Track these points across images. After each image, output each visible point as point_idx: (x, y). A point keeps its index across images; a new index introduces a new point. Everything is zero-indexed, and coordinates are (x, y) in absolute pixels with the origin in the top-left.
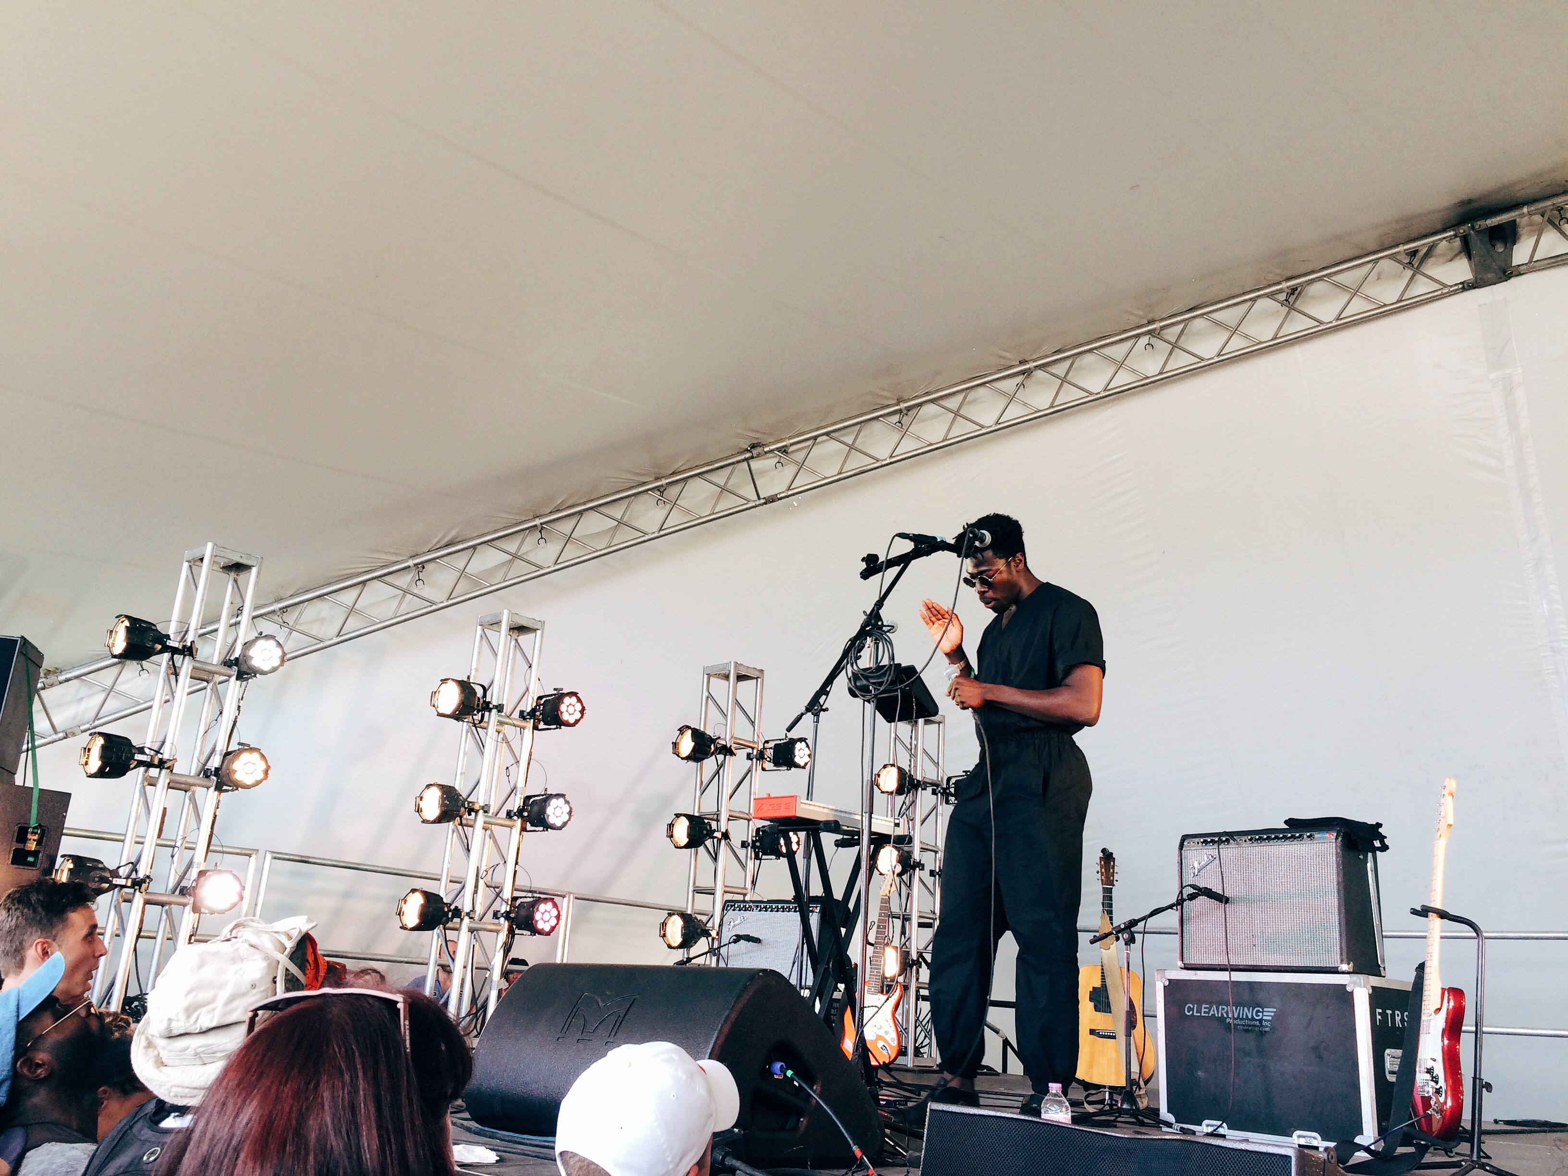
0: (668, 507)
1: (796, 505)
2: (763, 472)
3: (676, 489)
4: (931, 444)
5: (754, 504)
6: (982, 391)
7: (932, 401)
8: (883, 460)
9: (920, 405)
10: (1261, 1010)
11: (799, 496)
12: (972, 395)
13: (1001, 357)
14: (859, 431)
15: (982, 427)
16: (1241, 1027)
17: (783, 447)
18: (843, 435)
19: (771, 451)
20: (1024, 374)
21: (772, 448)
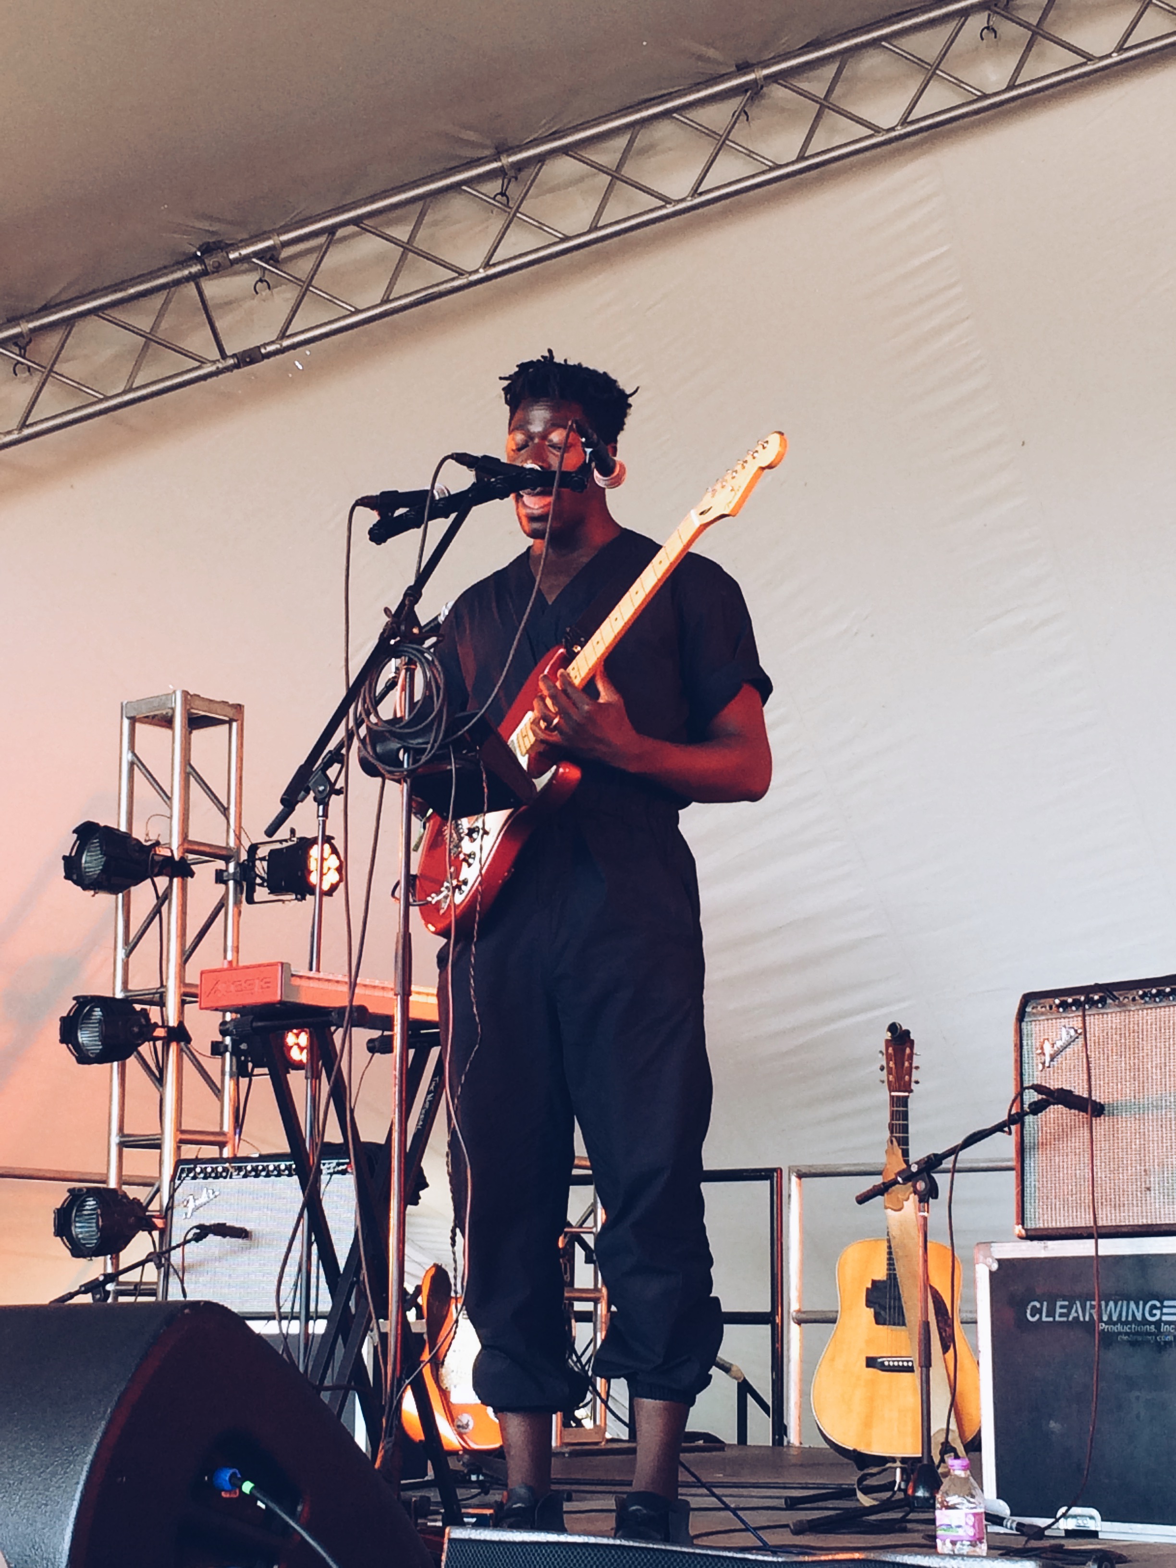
0: (37, 378)
1: (300, 367)
2: (228, 304)
3: (53, 340)
4: (566, 239)
5: (213, 368)
6: (665, 128)
7: (565, 150)
8: (471, 273)
9: (541, 159)
10: (1158, 1304)
11: (307, 350)
12: (643, 138)
13: (700, 58)
14: (422, 214)
15: (667, 201)
16: (1126, 1338)
17: (269, 248)
18: (389, 223)
19: (246, 259)
20: (746, 91)
21: (244, 252)
